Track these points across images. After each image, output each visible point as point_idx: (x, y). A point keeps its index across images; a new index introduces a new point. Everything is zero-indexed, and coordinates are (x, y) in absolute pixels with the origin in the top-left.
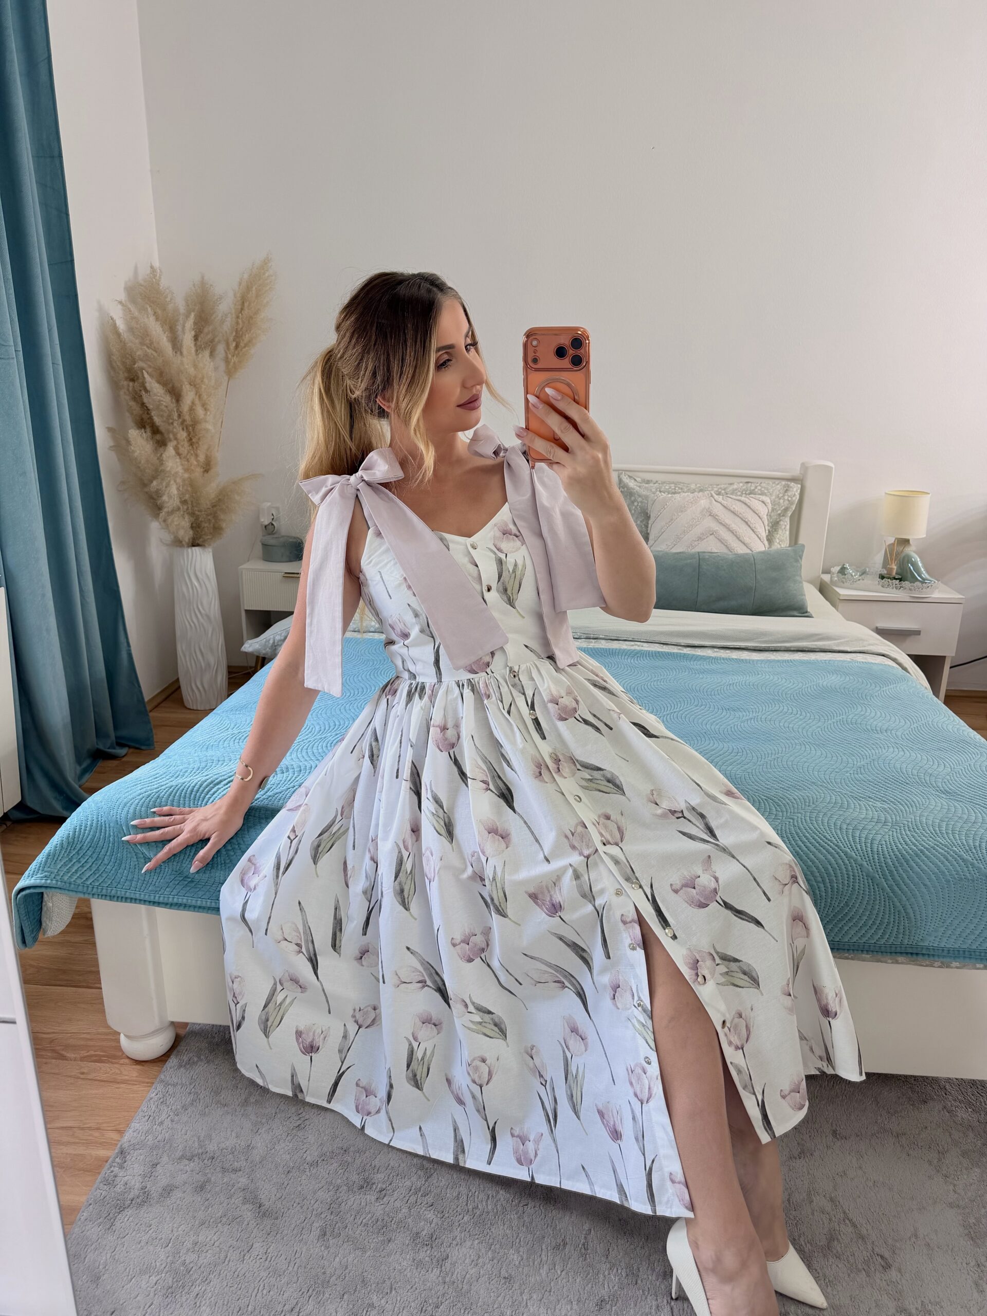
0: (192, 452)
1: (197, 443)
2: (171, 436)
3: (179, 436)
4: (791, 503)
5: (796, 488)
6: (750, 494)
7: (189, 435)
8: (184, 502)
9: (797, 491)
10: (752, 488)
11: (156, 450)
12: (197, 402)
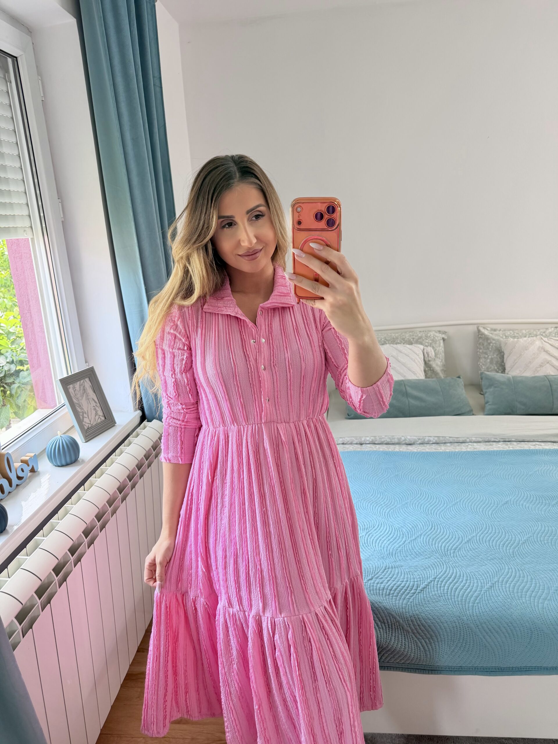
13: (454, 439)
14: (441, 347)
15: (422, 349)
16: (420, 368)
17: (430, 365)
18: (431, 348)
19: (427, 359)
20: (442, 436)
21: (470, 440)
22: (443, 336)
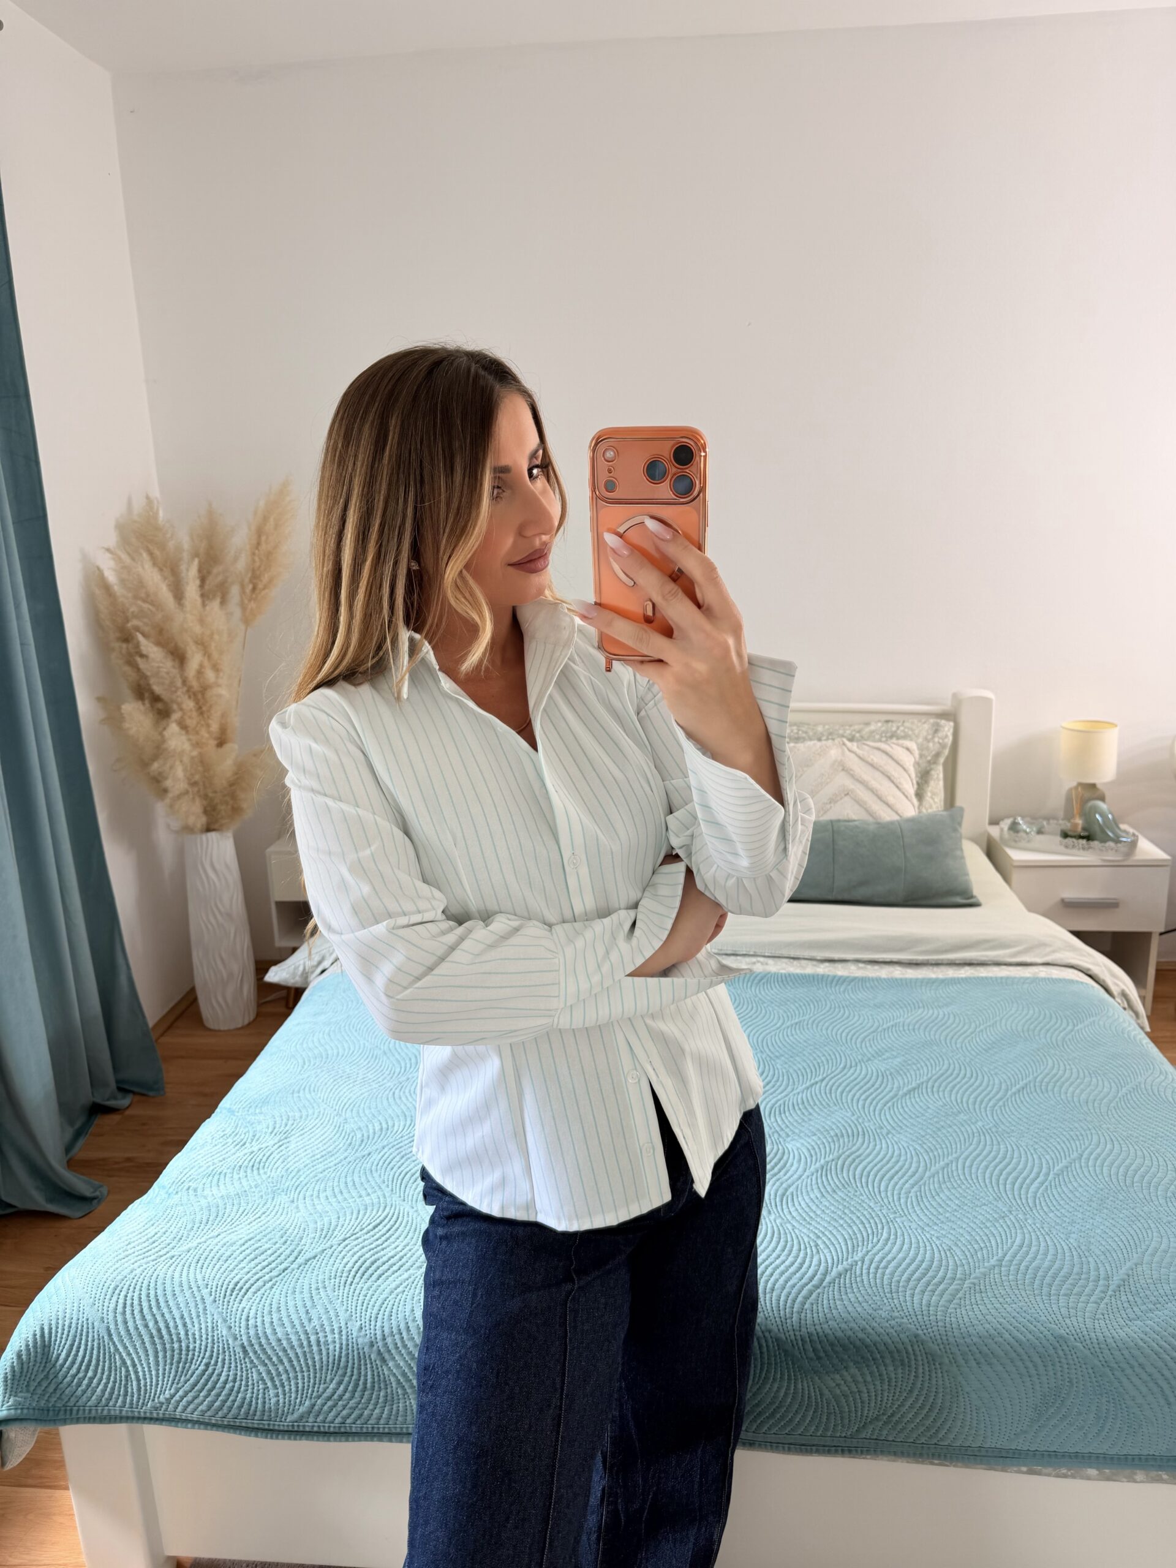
0: (203, 722)
1: (209, 711)
2: (175, 707)
3: (184, 706)
4: (943, 746)
5: (948, 728)
6: (891, 737)
7: (197, 703)
8: (194, 784)
9: (949, 730)
10: (894, 729)
11: (157, 723)
12: (206, 663)
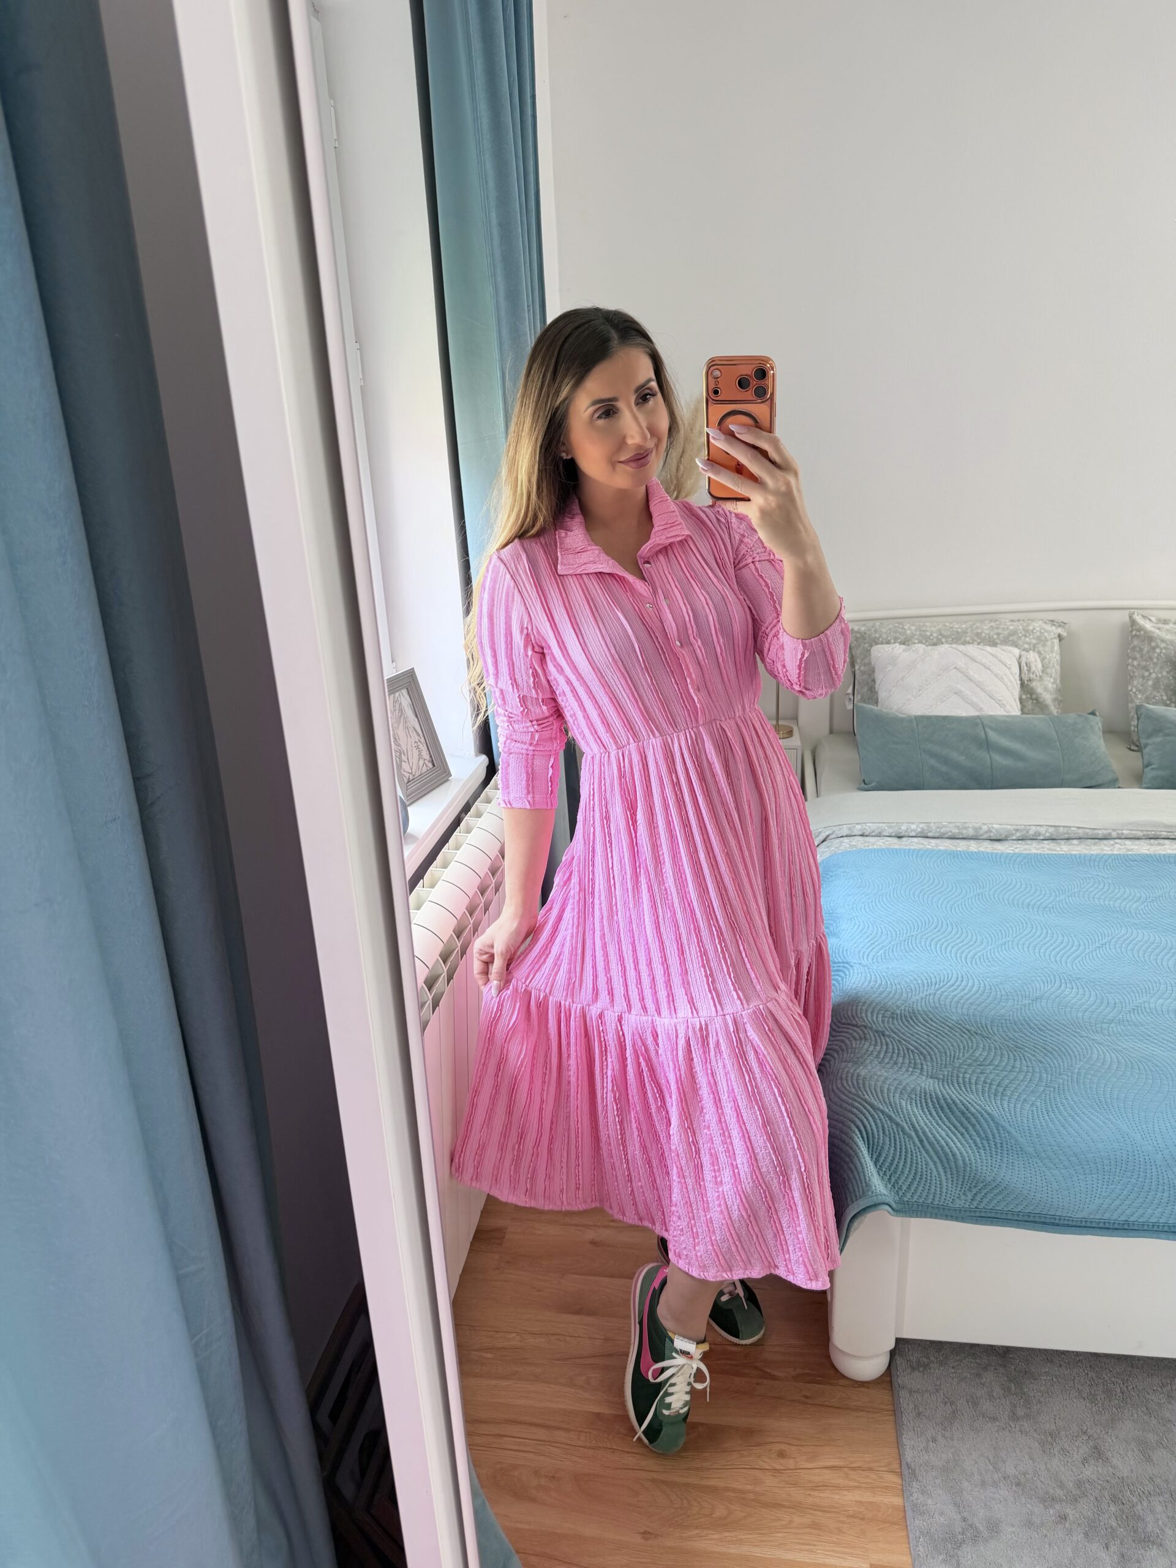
13: (1087, 831)
14: (1054, 656)
15: (1018, 656)
16: (1012, 693)
17: (1032, 689)
18: (1037, 655)
19: (1025, 678)
20: (1063, 825)
21: (1118, 834)
22: (1060, 630)
